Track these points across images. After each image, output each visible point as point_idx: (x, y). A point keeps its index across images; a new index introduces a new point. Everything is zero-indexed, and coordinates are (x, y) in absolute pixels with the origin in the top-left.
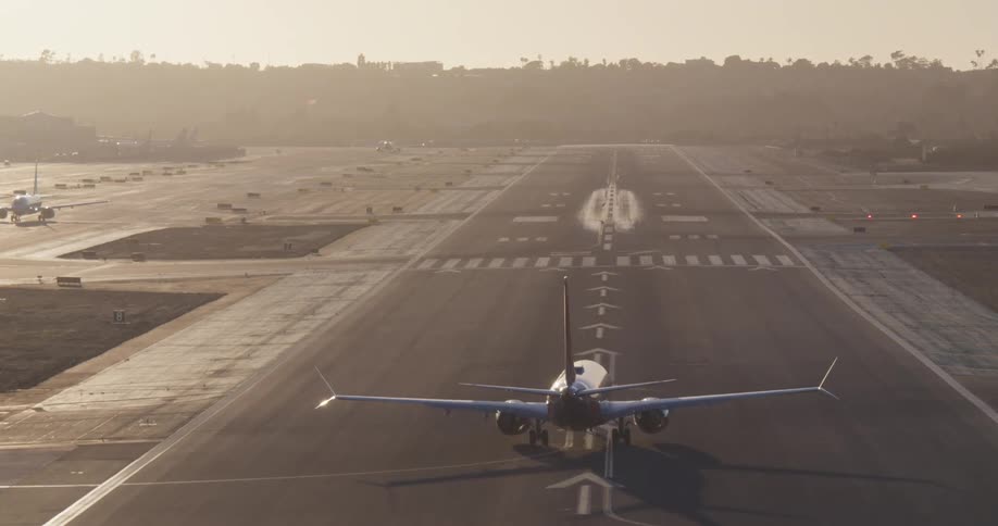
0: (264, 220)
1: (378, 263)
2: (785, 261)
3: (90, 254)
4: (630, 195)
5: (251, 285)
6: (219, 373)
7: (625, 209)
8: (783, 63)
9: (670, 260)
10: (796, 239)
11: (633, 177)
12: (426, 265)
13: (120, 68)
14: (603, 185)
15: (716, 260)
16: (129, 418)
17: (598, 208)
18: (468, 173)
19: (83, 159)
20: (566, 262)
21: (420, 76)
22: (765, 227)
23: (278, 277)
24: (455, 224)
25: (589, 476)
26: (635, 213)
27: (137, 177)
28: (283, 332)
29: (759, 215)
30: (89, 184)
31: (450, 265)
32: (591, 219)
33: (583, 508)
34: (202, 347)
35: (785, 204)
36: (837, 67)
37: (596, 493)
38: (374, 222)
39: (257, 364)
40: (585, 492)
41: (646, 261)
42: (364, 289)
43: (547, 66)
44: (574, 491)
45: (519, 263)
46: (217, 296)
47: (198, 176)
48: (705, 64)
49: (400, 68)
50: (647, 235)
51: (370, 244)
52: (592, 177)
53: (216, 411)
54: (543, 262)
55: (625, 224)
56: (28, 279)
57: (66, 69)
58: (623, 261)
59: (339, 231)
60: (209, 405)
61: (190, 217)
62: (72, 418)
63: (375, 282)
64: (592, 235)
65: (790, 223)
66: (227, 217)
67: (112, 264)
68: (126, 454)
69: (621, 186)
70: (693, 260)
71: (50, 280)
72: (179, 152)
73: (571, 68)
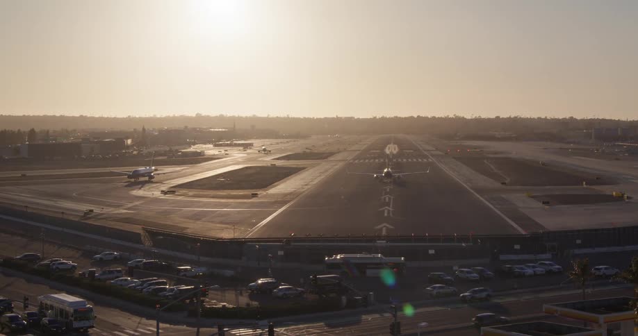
0: (316, 151)
1: (340, 161)
2: (430, 160)
3: (278, 159)
4: (396, 146)
5: (313, 166)
6: (306, 185)
7: (395, 149)
8: (429, 117)
9: (405, 160)
10: (433, 155)
11: (397, 142)
12: (351, 161)
13: (284, 118)
14: (390, 143)
15: (415, 160)
16: (286, 195)
17: (389, 149)
18: (361, 141)
19: (276, 138)
20: (382, 160)
21: (350, 119)
22: (426, 153)
23: (318, 164)
24: (358, 152)
25: (387, 207)
26: (397, 150)
27: (288, 142)
28: (320, 176)
29: (425, 150)
30: (278, 143)
31: (356, 161)
32: (387, 151)
33: (386, 215)
34: (302, 179)
35: (430, 148)
36: (441, 118)
37: (389, 211)
38: (339, 152)
39: (315, 183)
40: (386, 211)
41: (400, 160)
42: (337, 167)
43: (378, 117)
44: (384, 211)
45: (372, 160)
46: (304, 168)
47: (301, 142)
48: (412, 117)
49: (345, 118)
50: (400, 155)
51: (339, 157)
52: (387, 142)
53: (304, 194)
54: (377, 160)
55: (395, 152)
56: (264, 165)
57: (273, 118)
58: (395, 160)
59: (331, 154)
60: (304, 192)
61: (299, 151)
62: (274, 195)
63: (340, 165)
64: (388, 155)
65: (432, 152)
66: (308, 151)
67: (283, 161)
68: (284, 203)
69: (394, 143)
70: (410, 160)
71: (269, 165)
72: (297, 136)
73: (383, 118)
